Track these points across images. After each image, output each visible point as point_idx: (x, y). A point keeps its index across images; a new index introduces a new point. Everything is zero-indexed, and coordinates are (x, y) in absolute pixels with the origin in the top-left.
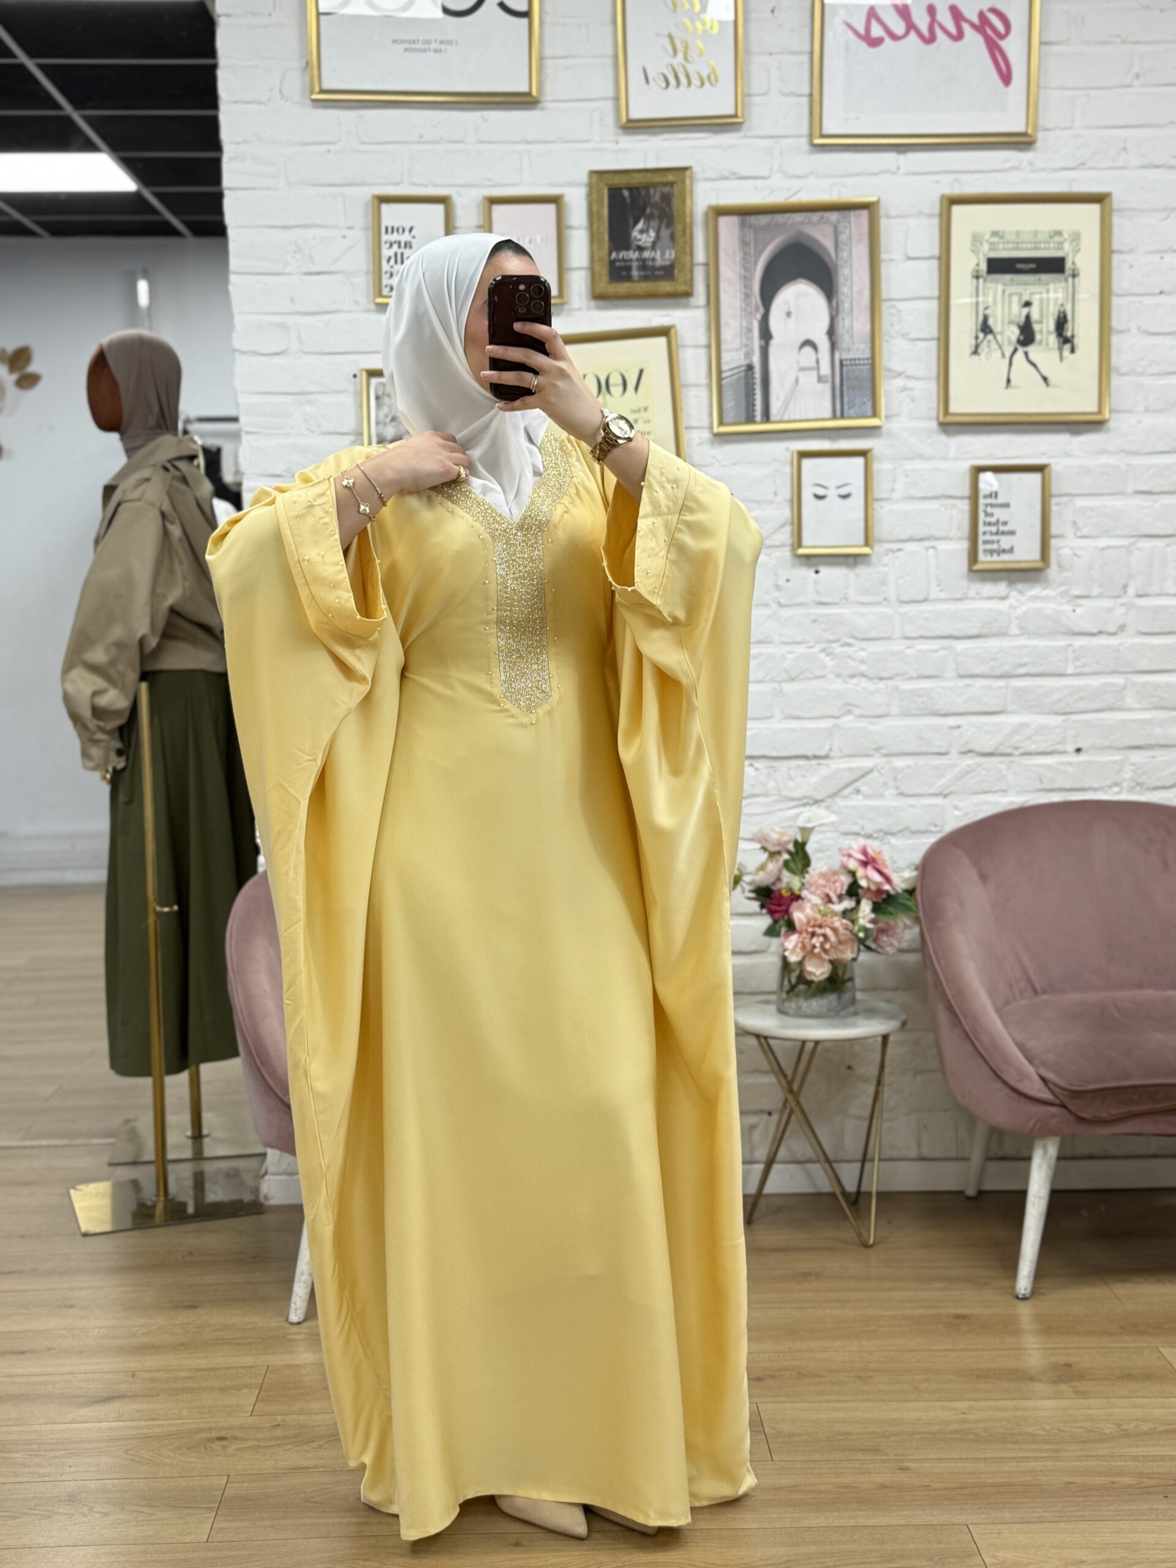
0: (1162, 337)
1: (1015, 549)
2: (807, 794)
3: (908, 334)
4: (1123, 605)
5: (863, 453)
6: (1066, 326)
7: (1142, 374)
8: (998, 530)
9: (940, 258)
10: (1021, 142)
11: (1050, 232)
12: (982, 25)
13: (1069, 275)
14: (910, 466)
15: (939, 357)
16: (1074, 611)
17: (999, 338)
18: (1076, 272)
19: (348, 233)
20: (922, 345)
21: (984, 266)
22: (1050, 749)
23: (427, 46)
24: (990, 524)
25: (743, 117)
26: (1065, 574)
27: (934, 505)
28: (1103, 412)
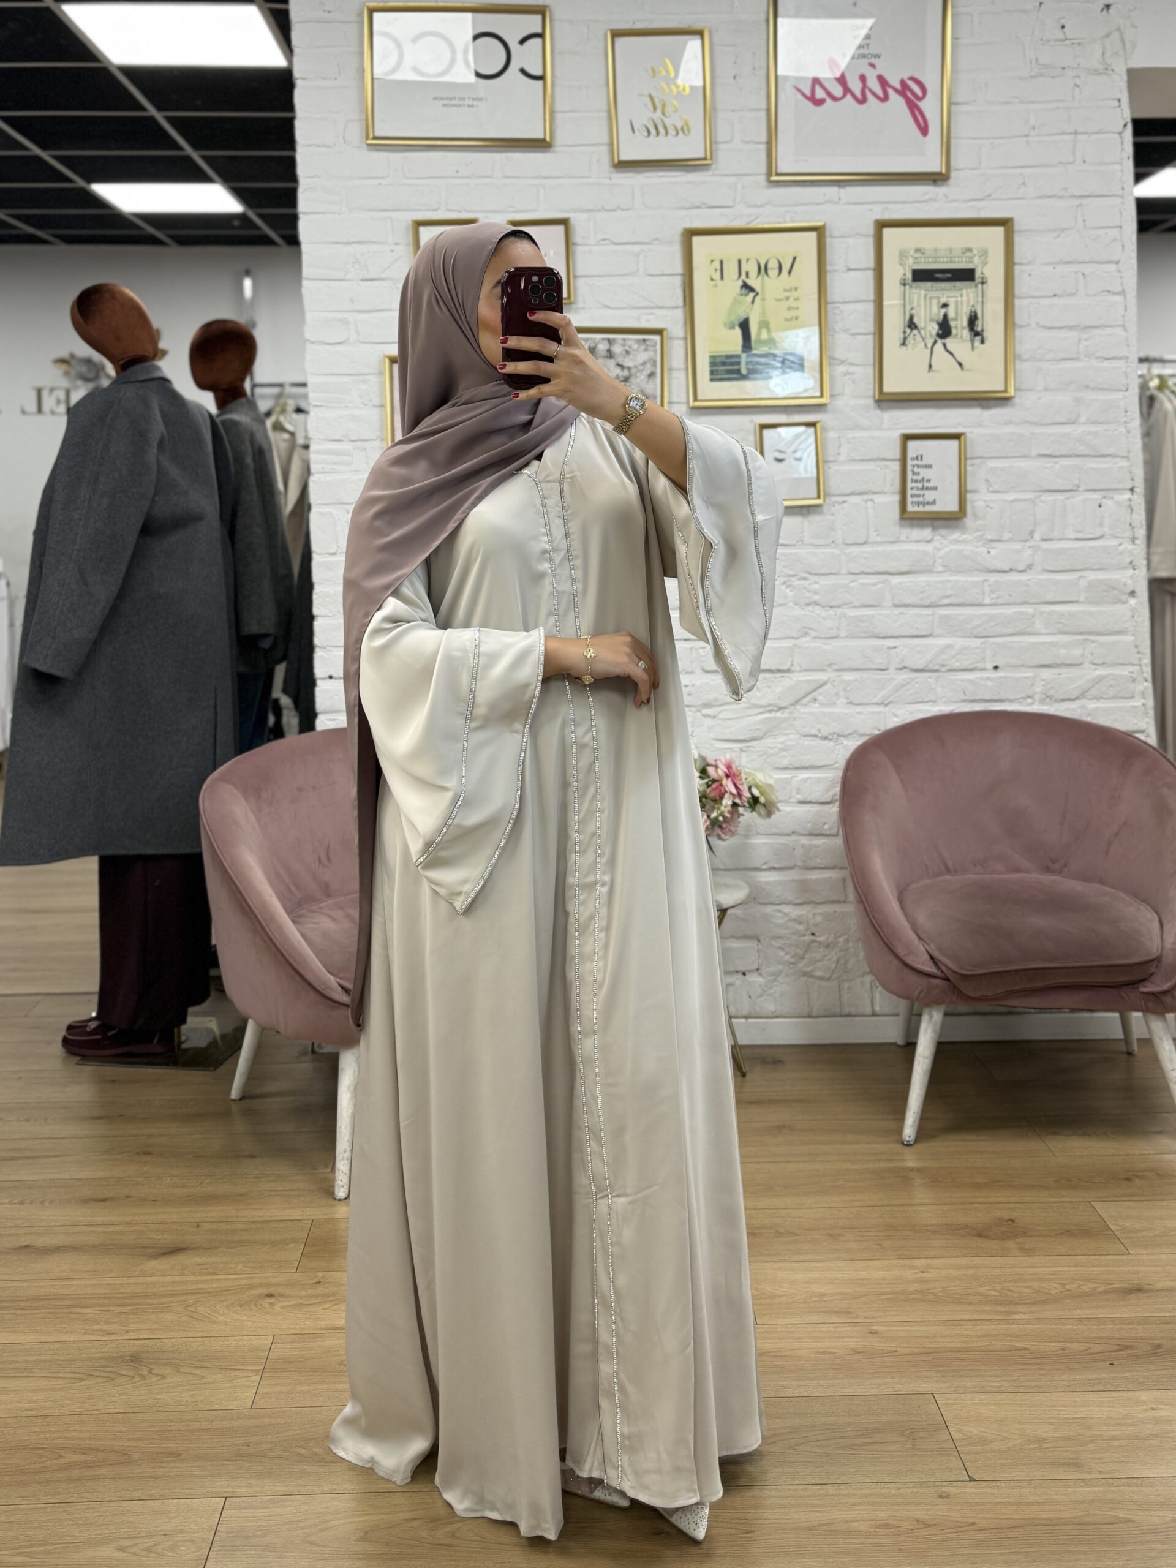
0: (1056, 330)
1: (937, 502)
2: (772, 702)
3: (849, 330)
4: (1030, 547)
5: (813, 425)
6: (977, 322)
7: (1040, 360)
8: (923, 486)
9: (874, 269)
10: (937, 179)
11: (962, 249)
12: (904, 90)
13: (979, 283)
14: (851, 434)
15: (874, 348)
16: (989, 552)
17: (922, 332)
18: (984, 280)
19: (395, 248)
20: (860, 337)
21: (909, 276)
22: (972, 666)
23: (462, 102)
24: (916, 481)
25: (711, 159)
26: (980, 522)
27: (872, 466)
28: (1009, 390)
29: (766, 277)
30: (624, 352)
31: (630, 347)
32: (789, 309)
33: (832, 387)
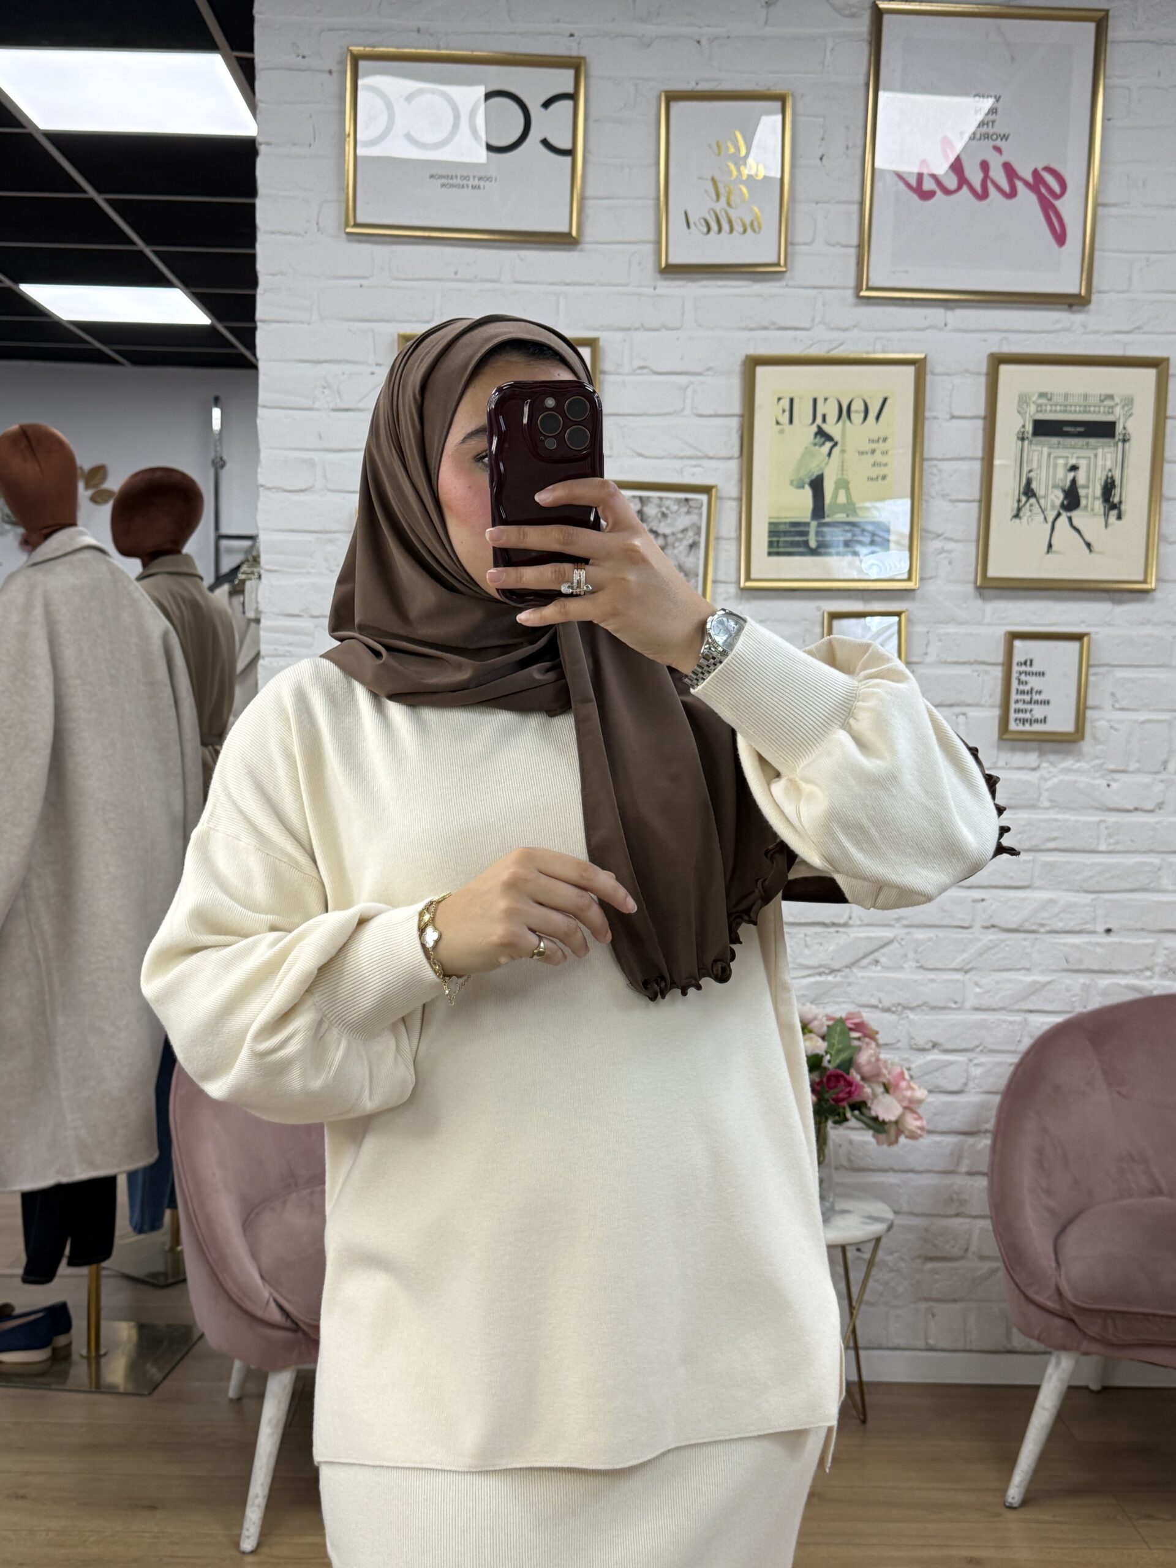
1: (1048, 720)
2: (826, 962)
3: (948, 495)
4: (1162, 781)
5: (896, 614)
6: (1113, 492)
8: (1031, 699)
9: (985, 418)
10: (1074, 302)
11: (1100, 396)
12: (1037, 184)
13: (1119, 440)
14: (943, 629)
15: (979, 520)
16: (1109, 785)
17: (1042, 501)
18: (1126, 439)
19: (377, 370)
20: (962, 506)
21: (1029, 428)
22: (1078, 928)
23: (465, 182)
24: (1023, 692)
25: (786, 265)
26: (1100, 747)
27: (966, 671)
28: (1149, 580)
29: (848, 422)
30: (659, 515)
31: (668, 508)
32: (874, 465)
33: (922, 569)
